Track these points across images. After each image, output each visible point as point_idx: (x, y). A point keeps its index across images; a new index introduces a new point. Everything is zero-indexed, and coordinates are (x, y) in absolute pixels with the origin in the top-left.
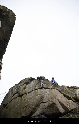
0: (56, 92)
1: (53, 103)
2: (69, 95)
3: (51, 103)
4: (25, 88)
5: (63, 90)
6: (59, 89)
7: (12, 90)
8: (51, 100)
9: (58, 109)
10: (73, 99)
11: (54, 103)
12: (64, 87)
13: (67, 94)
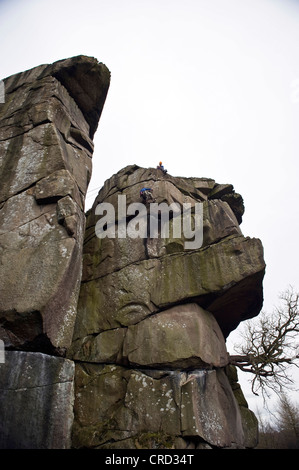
0: (168, 186)
2: (187, 190)
3: (162, 199)
4: (126, 180)
5: (178, 183)
6: (173, 181)
7: (108, 182)
8: (162, 196)
10: (191, 195)
11: (166, 200)
12: (179, 178)
13: (183, 189)
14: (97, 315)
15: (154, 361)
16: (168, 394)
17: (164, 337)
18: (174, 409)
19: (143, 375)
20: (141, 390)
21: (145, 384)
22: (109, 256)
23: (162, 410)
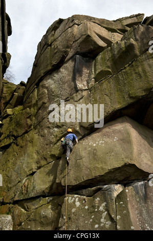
1: (87, 36)
3: (85, 36)
4: (53, 35)
5: (103, 23)
6: (97, 22)
8: (84, 34)
9: (95, 43)
10: (119, 31)
11: (89, 36)
13: (110, 27)
14: (35, 156)
15: (85, 179)
16: (101, 208)
17: (95, 154)
18: (109, 223)
19: (76, 196)
20: (73, 210)
21: (78, 204)
22: (44, 103)
23: (97, 226)
